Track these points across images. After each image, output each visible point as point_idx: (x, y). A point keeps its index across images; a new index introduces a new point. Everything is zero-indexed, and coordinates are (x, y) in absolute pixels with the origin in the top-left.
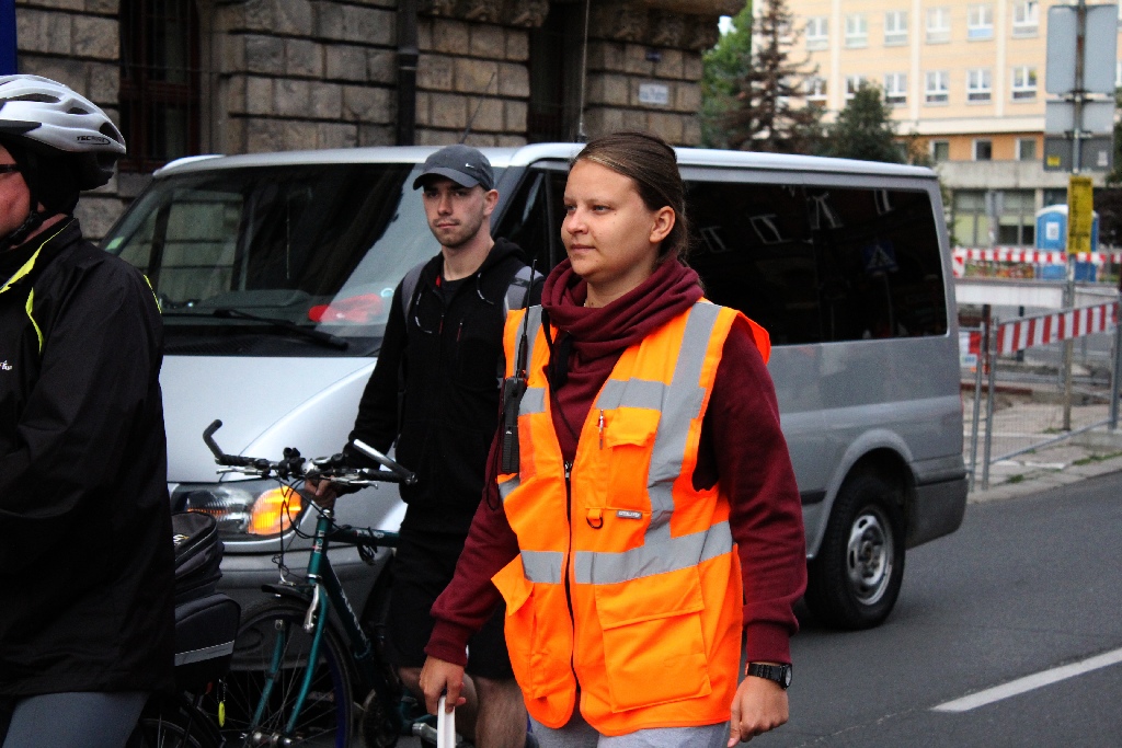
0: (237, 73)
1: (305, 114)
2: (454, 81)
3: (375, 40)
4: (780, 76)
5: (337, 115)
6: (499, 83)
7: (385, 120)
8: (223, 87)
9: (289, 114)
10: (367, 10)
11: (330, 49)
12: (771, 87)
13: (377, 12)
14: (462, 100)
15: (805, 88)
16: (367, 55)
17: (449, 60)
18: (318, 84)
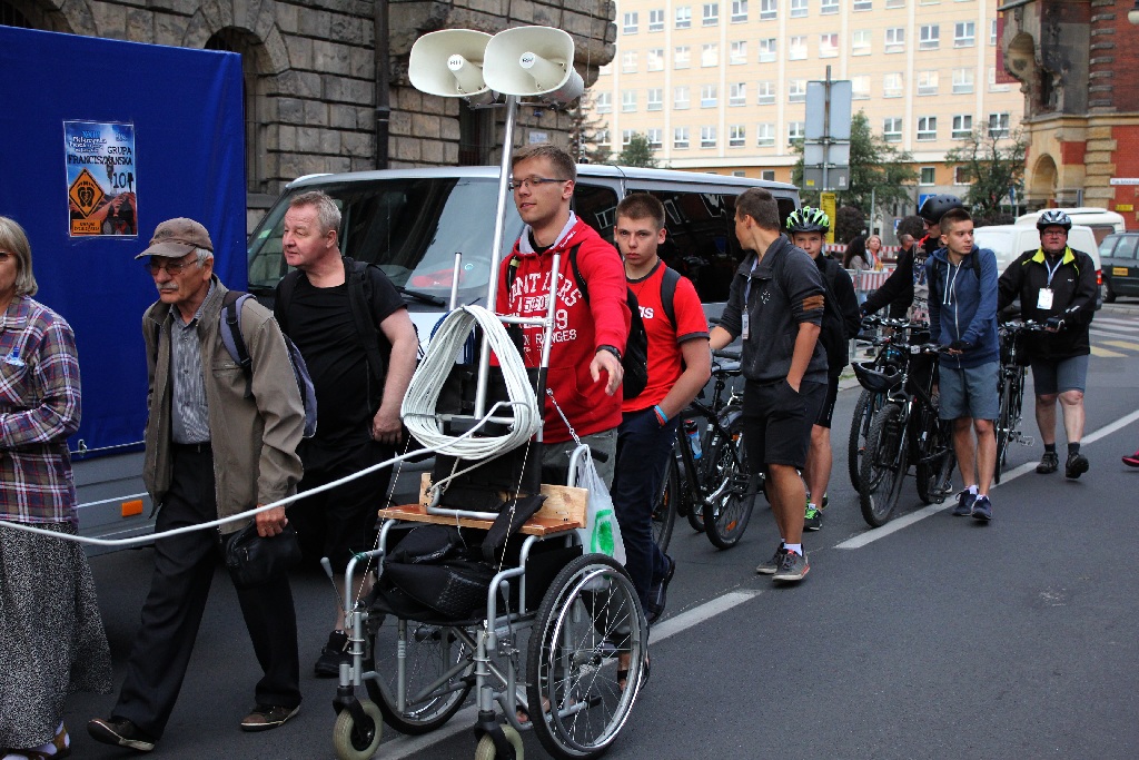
0: (272, 123)
1: (316, 151)
2: (412, 129)
3: (361, 102)
4: (583, 130)
5: (337, 152)
6: (441, 131)
7: (368, 155)
8: (263, 132)
9: (307, 150)
10: (356, 81)
11: (332, 106)
12: (577, 137)
13: (363, 82)
14: (418, 141)
15: (597, 138)
16: (356, 111)
17: (408, 115)
18: (325, 130)
